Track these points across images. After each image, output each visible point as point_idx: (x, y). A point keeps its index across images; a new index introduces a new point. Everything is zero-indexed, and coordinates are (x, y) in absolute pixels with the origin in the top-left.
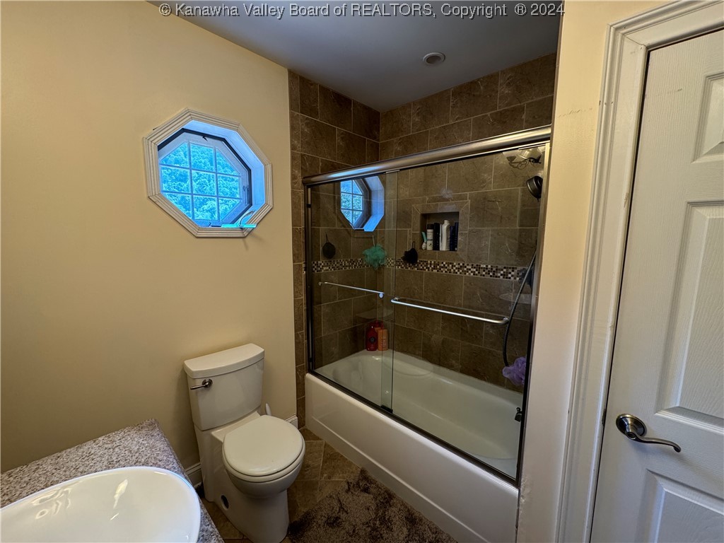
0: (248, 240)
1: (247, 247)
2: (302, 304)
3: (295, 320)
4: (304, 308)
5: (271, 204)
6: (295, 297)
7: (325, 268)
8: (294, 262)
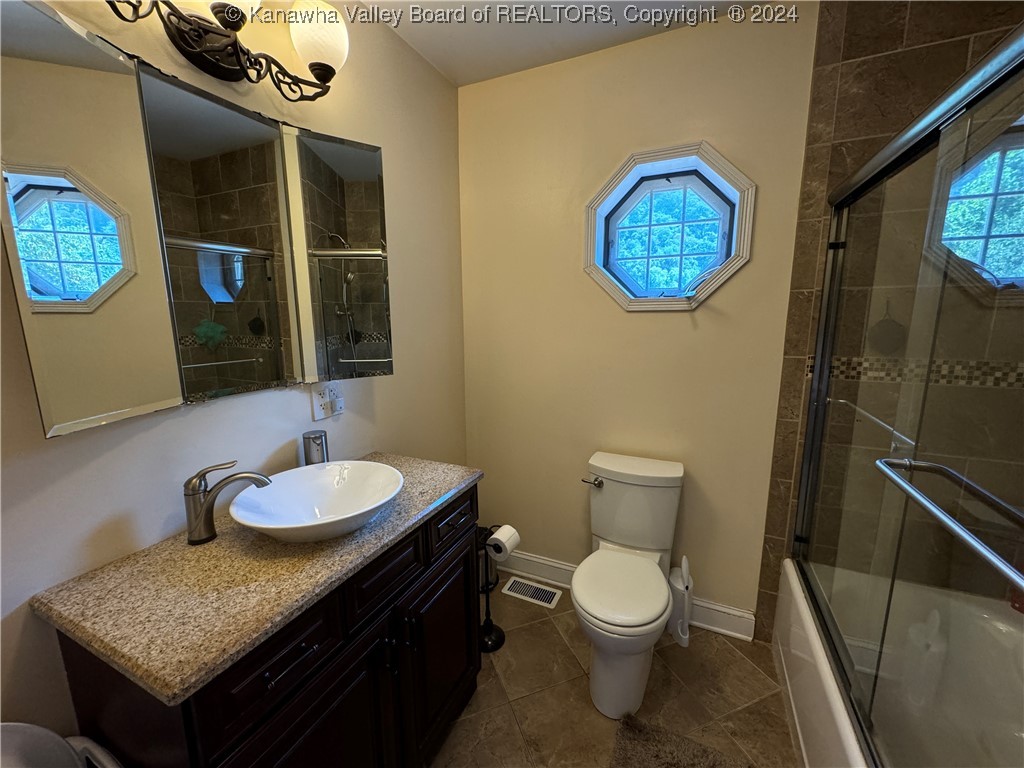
0: (698, 314)
1: (695, 325)
2: (795, 432)
3: (774, 457)
4: (799, 439)
5: (746, 255)
6: (780, 415)
7: (870, 374)
8: (785, 353)
